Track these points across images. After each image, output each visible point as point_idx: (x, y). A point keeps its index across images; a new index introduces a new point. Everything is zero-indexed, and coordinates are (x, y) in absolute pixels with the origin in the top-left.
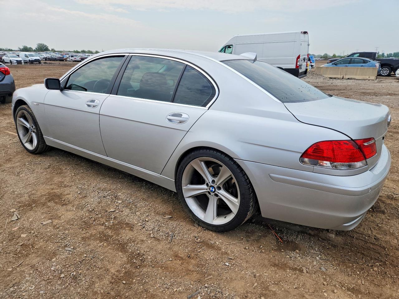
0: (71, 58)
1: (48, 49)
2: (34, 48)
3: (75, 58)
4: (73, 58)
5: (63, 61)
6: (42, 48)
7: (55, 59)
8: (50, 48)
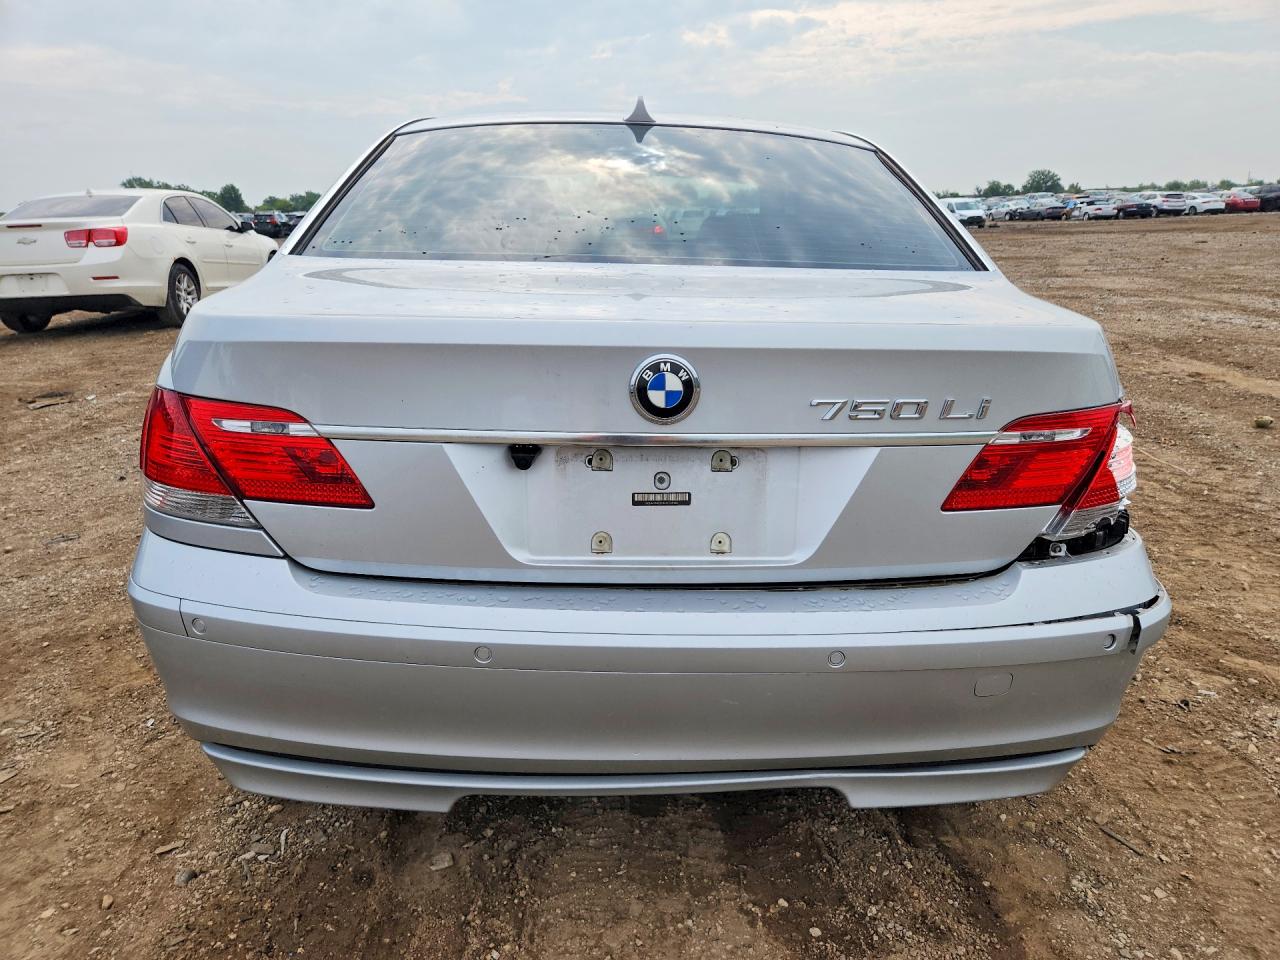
0: (1086, 208)
1: (1059, 185)
2: (1018, 187)
3: (1097, 207)
4: (1091, 210)
5: (1059, 218)
6: (1044, 183)
7: (1039, 214)
8: (1065, 184)
